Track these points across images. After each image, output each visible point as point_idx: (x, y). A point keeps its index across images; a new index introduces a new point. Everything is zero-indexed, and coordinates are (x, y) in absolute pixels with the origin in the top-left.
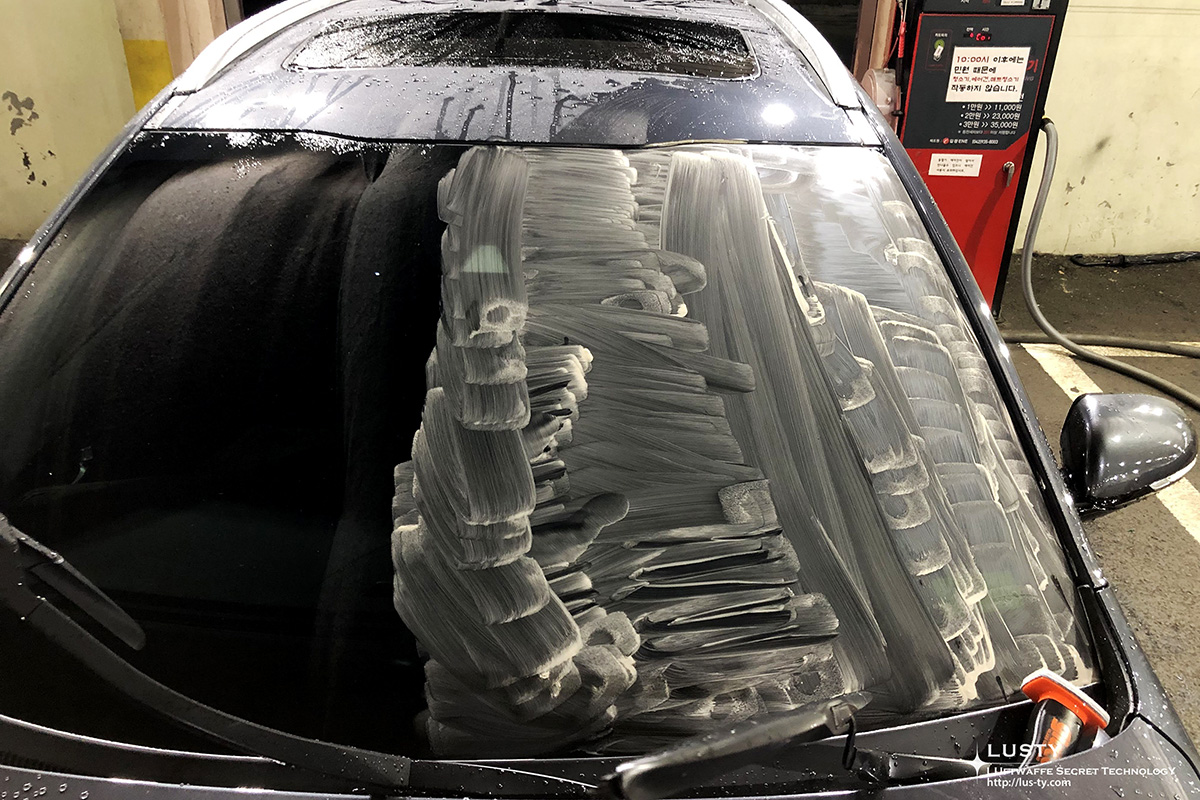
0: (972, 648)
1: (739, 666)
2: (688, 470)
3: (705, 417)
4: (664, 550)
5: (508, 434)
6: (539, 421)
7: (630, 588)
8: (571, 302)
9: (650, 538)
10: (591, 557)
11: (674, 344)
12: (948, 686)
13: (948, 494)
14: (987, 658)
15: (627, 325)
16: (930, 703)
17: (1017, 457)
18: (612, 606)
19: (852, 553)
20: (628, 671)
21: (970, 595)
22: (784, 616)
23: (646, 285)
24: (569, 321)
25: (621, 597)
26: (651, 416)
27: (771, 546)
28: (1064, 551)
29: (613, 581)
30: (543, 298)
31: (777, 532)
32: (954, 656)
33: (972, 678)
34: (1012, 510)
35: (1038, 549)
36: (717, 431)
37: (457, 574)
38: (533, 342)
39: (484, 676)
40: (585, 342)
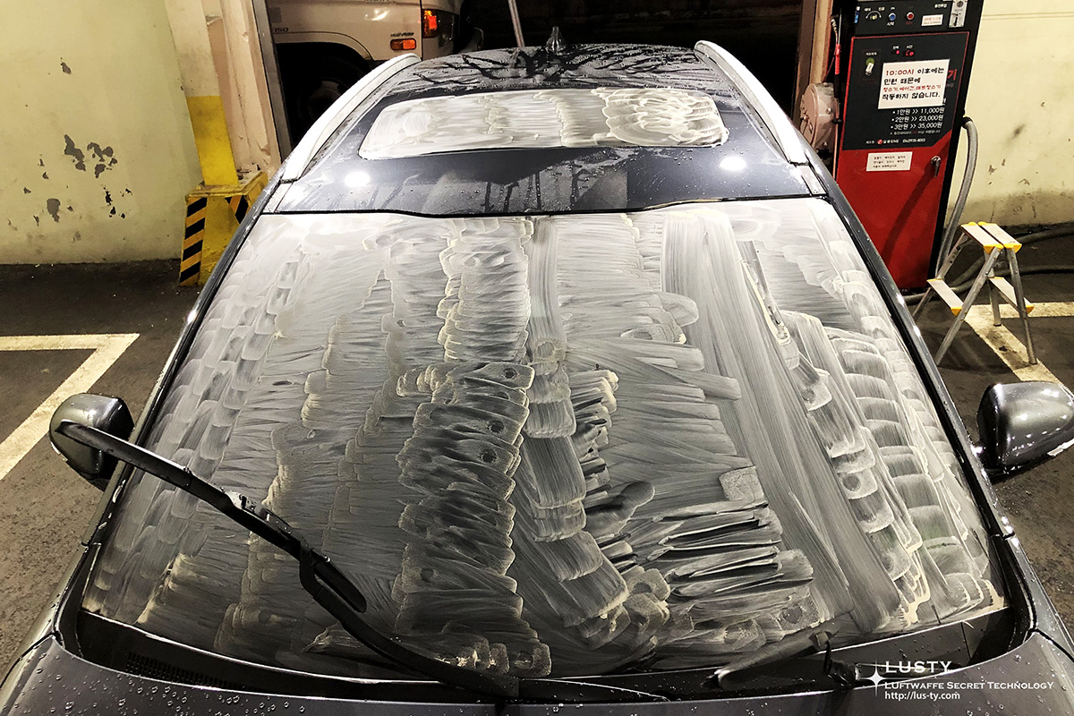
0: (913, 585)
1: (742, 605)
2: (696, 462)
3: (705, 421)
4: (682, 522)
5: (561, 440)
6: (583, 429)
7: (661, 551)
8: (598, 337)
9: (671, 514)
10: (630, 530)
11: (679, 366)
12: (895, 613)
13: (890, 471)
14: (924, 592)
15: (640, 352)
16: (883, 626)
17: (941, 439)
18: (648, 564)
19: (821, 519)
20: (663, 611)
21: (909, 546)
22: (773, 566)
23: (653, 320)
24: (599, 352)
25: (654, 558)
26: (665, 422)
27: (761, 516)
28: (980, 510)
29: (647, 547)
30: (577, 334)
31: (765, 506)
32: (899, 591)
33: (913, 607)
34: (938, 480)
35: (959, 509)
36: (716, 431)
37: (534, 544)
38: (572, 369)
39: (561, 619)
40: (611, 367)
